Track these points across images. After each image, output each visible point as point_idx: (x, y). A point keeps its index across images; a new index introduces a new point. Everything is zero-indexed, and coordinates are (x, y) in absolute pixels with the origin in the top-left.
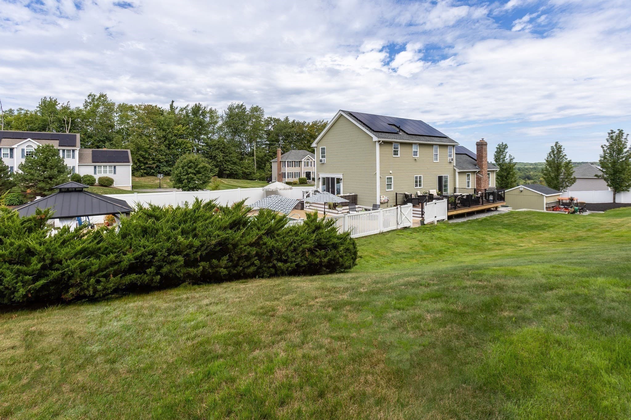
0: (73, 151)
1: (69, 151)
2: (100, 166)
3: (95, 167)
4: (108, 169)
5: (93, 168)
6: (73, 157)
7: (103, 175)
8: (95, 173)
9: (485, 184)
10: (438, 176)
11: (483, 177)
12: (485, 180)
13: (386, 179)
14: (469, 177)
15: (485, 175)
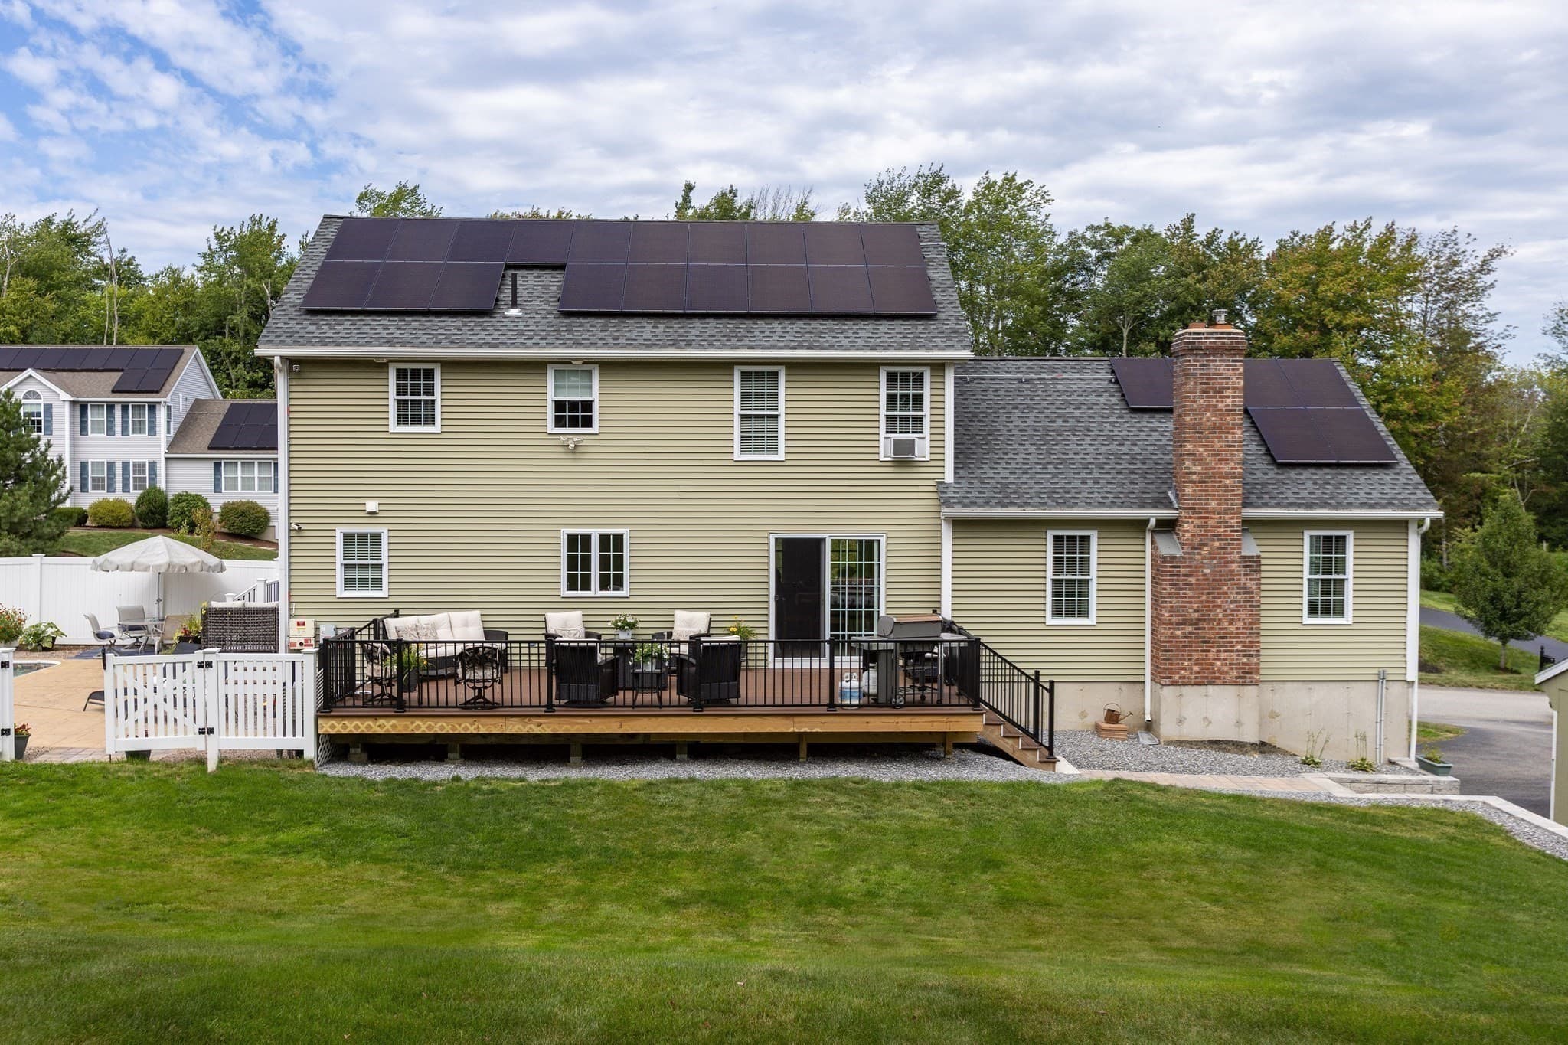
0: (152, 407)
1: (139, 407)
2: (232, 463)
3: (217, 466)
4: (256, 475)
5: (208, 469)
6: (152, 431)
7: (237, 495)
8: (217, 488)
9: (1210, 605)
10: (772, 538)
11: (1190, 558)
12: (1205, 575)
13: (339, 540)
14: (1078, 555)
15: (1205, 548)
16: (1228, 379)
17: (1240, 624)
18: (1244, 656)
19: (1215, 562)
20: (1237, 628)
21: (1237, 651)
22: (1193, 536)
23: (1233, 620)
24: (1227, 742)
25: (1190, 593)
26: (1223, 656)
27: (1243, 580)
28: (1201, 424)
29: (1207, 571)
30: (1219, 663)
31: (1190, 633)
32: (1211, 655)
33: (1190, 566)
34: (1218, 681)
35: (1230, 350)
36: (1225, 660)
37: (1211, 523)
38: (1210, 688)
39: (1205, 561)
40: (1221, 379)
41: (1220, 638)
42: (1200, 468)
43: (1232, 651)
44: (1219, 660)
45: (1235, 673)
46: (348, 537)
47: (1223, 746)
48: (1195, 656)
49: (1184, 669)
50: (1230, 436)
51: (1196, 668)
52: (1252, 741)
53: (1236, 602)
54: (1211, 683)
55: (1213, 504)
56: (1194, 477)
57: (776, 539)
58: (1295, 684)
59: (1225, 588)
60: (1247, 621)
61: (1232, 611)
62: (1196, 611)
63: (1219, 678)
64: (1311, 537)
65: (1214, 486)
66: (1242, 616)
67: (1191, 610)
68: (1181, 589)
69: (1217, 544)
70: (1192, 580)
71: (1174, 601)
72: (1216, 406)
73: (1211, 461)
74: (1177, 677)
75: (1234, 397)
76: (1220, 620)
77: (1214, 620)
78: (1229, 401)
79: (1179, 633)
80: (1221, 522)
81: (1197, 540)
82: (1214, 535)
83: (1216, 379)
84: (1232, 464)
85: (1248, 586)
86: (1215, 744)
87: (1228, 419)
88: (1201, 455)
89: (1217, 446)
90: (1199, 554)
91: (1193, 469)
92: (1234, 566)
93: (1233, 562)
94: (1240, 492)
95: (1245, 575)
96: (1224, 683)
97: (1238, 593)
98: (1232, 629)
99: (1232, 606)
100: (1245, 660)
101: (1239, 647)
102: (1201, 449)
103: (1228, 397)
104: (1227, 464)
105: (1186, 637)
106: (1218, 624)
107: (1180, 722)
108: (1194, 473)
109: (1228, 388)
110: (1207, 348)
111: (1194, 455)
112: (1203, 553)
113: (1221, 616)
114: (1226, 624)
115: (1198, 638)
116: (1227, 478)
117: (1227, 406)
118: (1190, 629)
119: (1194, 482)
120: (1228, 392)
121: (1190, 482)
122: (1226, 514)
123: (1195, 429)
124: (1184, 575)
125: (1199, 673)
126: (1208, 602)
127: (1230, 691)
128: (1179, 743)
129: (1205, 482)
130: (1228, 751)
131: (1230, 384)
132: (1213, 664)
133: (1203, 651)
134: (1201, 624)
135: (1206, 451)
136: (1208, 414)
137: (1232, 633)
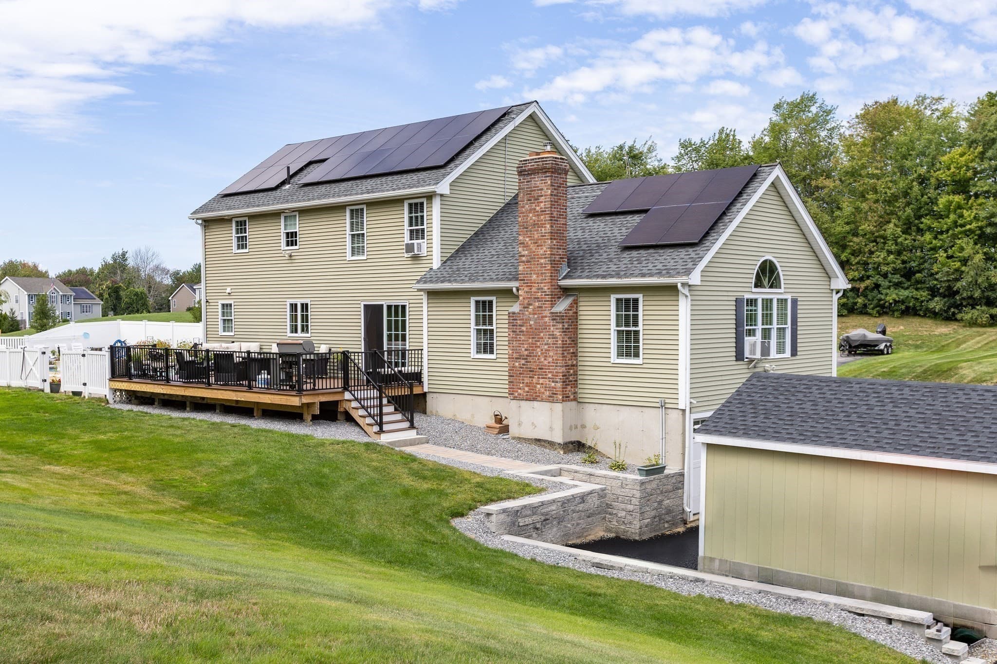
9: (533, 346)
10: (363, 304)
11: (523, 314)
12: (530, 325)
13: (220, 307)
14: (487, 313)
15: (531, 307)
16: (542, 189)
17: (550, 360)
18: (553, 382)
19: (536, 316)
20: (549, 363)
21: (549, 378)
22: (524, 298)
23: (546, 356)
24: (545, 441)
25: (523, 338)
26: (541, 381)
27: (552, 328)
28: (527, 222)
29: (532, 323)
30: (539, 386)
31: (523, 364)
32: (535, 381)
33: (523, 319)
34: (539, 399)
35: (542, 169)
36: (542, 384)
37: (534, 289)
38: (535, 403)
39: (531, 316)
40: (538, 190)
41: (540, 369)
42: (526, 252)
43: (546, 378)
44: (539, 384)
45: (547, 393)
46: (223, 305)
47: (543, 443)
48: (527, 380)
49: (520, 389)
50: (543, 229)
51: (527, 389)
52: (559, 442)
53: (547, 344)
54: (534, 400)
55: (534, 277)
56: (524, 259)
57: (364, 305)
58: (609, 406)
59: (542, 334)
60: (554, 358)
61: (546, 350)
62: (526, 350)
63: (539, 396)
64: (618, 300)
65: (534, 264)
66: (551, 354)
67: (523, 349)
68: (518, 335)
69: (537, 304)
70: (524, 329)
71: (514, 343)
72: (535, 209)
73: (533, 247)
74: (516, 394)
75: (545, 202)
76: (539, 356)
77: (536, 356)
78: (542, 205)
79: (517, 364)
80: (539, 289)
81: (526, 302)
82: (536, 298)
83: (535, 190)
84: (545, 249)
85: (555, 333)
86: (538, 441)
87: (542, 217)
88: (527, 243)
89: (536, 236)
90: (527, 311)
91: (523, 253)
92: (547, 319)
93: (546, 317)
94: (549, 268)
95: (553, 326)
96: (542, 400)
97: (549, 338)
98: (546, 363)
99: (546, 347)
100: (553, 384)
101: (550, 375)
102: (527, 239)
103: (542, 202)
104: (542, 249)
105: (521, 367)
106: (538, 359)
107: (519, 424)
108: (524, 256)
109: (542, 196)
110: (529, 170)
111: (523, 243)
112: (530, 310)
113: (539, 353)
114: (543, 360)
115: (527, 368)
116: (541, 258)
117: (541, 208)
118: (523, 362)
119: (523, 262)
120: (542, 199)
121: (522, 262)
122: (541, 283)
123: (523, 225)
124: (520, 325)
125: (528, 392)
126: (532, 344)
127: (547, 405)
128: (519, 439)
129: (529, 262)
130: (546, 447)
131: (543, 193)
132: (535, 387)
133: (530, 377)
134: (530, 359)
135: (530, 240)
136: (531, 215)
137: (546, 365)
